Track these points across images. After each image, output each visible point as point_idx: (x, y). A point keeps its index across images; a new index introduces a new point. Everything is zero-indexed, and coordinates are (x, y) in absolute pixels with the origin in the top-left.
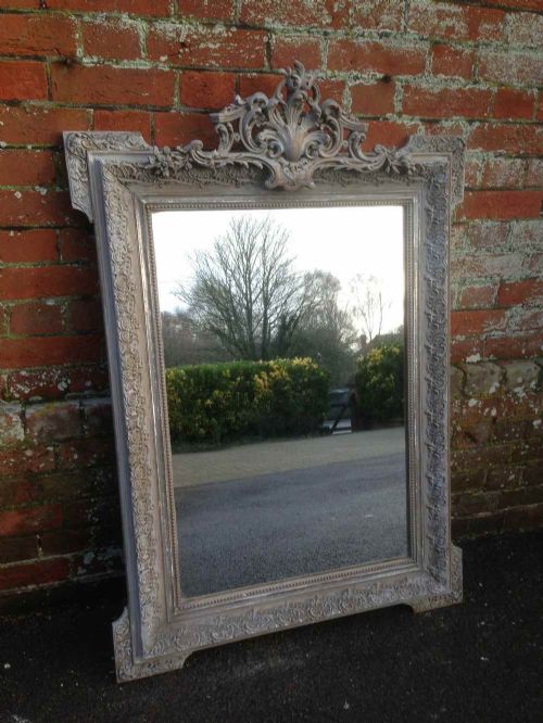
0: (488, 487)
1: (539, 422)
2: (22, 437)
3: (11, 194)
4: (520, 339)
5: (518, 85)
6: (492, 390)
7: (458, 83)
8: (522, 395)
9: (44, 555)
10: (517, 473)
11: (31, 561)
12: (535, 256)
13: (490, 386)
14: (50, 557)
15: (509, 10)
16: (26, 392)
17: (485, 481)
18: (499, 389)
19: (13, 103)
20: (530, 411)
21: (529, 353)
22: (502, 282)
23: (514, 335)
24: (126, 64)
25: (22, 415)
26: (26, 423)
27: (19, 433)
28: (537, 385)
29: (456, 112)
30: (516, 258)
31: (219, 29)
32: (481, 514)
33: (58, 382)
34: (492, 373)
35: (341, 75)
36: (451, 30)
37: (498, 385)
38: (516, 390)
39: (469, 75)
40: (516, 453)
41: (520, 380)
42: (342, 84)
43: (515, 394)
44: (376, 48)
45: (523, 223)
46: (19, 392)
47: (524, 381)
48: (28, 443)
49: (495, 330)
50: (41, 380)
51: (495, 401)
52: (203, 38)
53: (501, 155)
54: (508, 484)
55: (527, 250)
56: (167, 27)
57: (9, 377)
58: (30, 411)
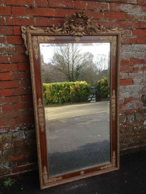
0: (125, 143)
1: (135, 128)
2: (25, 138)
3: (23, 88)
4: (130, 110)
5: (125, 59)
6: (125, 121)
8: (131, 122)
9: (29, 163)
10: (132, 139)
11: (26, 165)
12: (132, 93)
13: (124, 121)
14: (30, 164)
16: (25, 128)
17: (124, 142)
18: (126, 121)
20: (133, 125)
21: (132, 113)
22: (125, 98)
23: (129, 109)
25: (25, 133)
26: (26, 135)
27: (24, 137)
28: (135, 119)
30: (128, 93)
32: (124, 149)
33: (32, 125)
34: (124, 118)
37: (126, 120)
38: (130, 121)
40: (131, 135)
41: (130, 119)
43: (130, 122)
45: (128, 86)
46: (24, 128)
47: (131, 119)
48: (26, 139)
49: (124, 108)
50: (28, 125)
51: (125, 124)
53: (123, 73)
54: (130, 142)
55: (130, 91)
57: (22, 125)
58: (26, 132)
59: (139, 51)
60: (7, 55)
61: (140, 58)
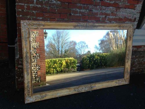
5: (121, 17)
7: (114, 17)
15: (121, 8)
19: (63, 19)
24: (76, 15)
29: (113, 20)
31: (87, 11)
35: (100, 16)
36: (114, 10)
39: (115, 16)
42: (101, 17)
44: (105, 13)
52: (86, 12)
56: (82, 10)
59: (129, 13)
60: (56, 8)
61: (129, 18)
